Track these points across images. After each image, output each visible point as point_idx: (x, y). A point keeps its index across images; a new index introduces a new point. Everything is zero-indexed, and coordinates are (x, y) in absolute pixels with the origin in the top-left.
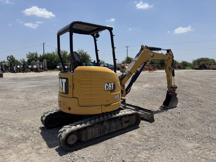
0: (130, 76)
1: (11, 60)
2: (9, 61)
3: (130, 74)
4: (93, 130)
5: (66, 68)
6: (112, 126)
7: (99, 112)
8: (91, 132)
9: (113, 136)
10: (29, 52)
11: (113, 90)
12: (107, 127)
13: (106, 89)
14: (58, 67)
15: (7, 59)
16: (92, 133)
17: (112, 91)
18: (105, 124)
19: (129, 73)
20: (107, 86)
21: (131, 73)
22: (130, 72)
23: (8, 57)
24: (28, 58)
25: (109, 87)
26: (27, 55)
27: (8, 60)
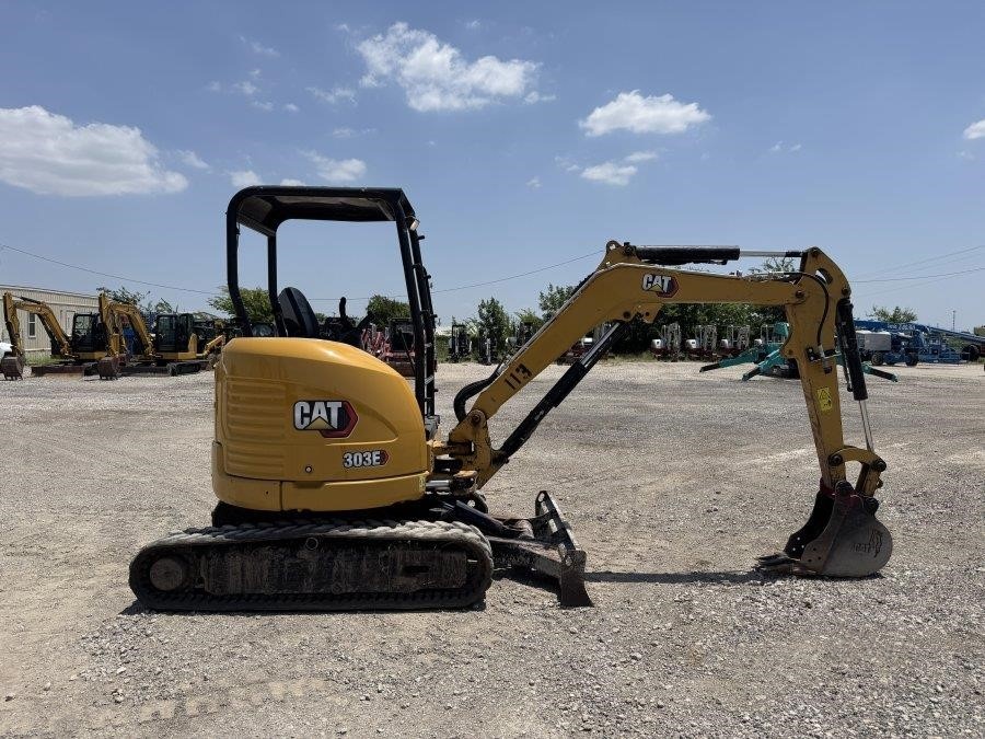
0: (519, 382)
1: (492, 316)
2: (486, 319)
3: (520, 375)
4: (248, 564)
5: (694, 346)
6: (335, 570)
7: (271, 504)
8: (239, 570)
9: (328, 607)
10: (551, 286)
11: (334, 430)
12: (312, 568)
13: (302, 423)
14: (658, 343)
15: (480, 312)
16: (243, 575)
17: (328, 433)
18: (304, 554)
19: (517, 370)
20: (307, 411)
21: (525, 370)
22: (521, 366)
23: (483, 306)
24: (544, 309)
25: (315, 415)
26: (542, 296)
27: (481, 315)
